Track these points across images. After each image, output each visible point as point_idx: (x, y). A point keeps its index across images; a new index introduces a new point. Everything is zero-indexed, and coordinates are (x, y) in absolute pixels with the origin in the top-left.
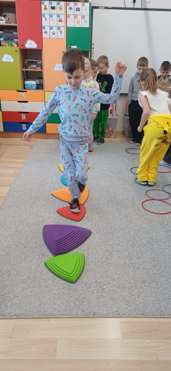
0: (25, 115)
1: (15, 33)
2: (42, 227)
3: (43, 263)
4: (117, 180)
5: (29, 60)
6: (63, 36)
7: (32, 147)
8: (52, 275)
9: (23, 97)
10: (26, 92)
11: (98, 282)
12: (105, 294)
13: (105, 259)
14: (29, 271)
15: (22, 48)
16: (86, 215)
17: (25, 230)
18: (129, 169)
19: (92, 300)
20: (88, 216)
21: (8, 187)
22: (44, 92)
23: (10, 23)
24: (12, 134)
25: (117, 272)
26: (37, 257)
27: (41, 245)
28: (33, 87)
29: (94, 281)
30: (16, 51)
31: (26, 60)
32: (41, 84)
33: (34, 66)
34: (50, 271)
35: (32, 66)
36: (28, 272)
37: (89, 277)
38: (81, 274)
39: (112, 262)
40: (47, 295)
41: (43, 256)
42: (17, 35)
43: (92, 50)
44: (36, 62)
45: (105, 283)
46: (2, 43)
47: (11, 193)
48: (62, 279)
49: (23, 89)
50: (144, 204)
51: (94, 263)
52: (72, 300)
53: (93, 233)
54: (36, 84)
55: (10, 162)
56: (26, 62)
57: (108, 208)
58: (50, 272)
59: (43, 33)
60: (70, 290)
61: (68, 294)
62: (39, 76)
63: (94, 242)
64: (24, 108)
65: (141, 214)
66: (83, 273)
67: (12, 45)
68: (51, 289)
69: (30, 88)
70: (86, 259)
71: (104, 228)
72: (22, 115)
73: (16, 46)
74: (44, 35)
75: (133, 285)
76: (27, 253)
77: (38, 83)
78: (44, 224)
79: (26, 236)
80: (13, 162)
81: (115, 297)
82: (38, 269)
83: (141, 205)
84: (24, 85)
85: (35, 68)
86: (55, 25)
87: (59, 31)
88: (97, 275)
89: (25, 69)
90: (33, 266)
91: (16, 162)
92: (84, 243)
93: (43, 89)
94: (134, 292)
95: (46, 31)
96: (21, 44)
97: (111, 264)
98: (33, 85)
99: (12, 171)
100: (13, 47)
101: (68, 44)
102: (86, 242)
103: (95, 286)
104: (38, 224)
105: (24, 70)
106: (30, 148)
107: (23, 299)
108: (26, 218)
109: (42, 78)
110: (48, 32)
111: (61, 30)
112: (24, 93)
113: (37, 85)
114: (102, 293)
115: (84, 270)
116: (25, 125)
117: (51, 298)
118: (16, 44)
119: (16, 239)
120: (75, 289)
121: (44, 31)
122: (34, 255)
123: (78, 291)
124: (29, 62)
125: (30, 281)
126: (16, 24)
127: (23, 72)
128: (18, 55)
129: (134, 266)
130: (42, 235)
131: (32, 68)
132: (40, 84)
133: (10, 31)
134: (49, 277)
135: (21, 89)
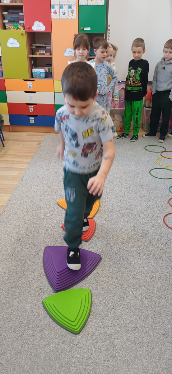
0: (32, 107)
1: (21, 14)
2: (43, 248)
3: (41, 302)
4: (133, 186)
5: (37, 45)
6: (75, 16)
7: (39, 143)
8: (51, 320)
9: (30, 87)
10: (34, 81)
11: (108, 333)
12: (117, 354)
13: (117, 298)
14: (22, 314)
15: (28, 31)
16: (96, 233)
17: (23, 252)
18: (148, 172)
19: (99, 362)
20: (99, 235)
21: (9, 193)
22: (53, 80)
23: (16, 2)
24: (19, 128)
25: (132, 319)
26: (33, 292)
27: (40, 274)
28: (42, 75)
29: (102, 332)
30: (22, 34)
31: (34, 45)
32: (51, 71)
33: (42, 51)
34: (48, 314)
35: (41, 52)
36: (21, 316)
37: (97, 325)
38: (87, 320)
39: (126, 304)
40: (43, 352)
41: (41, 291)
42: (23, 16)
43: (108, 32)
44: (45, 47)
45: (117, 335)
46: (6, 25)
47: (11, 201)
48: (62, 327)
49: (31, 78)
50: (165, 218)
51: (104, 305)
52: (73, 362)
53: (103, 259)
54: (44, 71)
55: (14, 161)
56: (34, 47)
57: (122, 223)
58: (49, 317)
59: (52, 14)
60: (71, 345)
61: (68, 352)
62: (47, 63)
63: (105, 272)
64: (31, 99)
65: (162, 232)
66: (89, 320)
67: (17, 28)
68: (48, 343)
69: (38, 76)
70: (94, 297)
71: (117, 251)
72: (29, 107)
73: (22, 29)
74: (53, 16)
75: (152, 339)
76: (21, 286)
77: (47, 71)
78: (45, 245)
79: (23, 262)
80: (17, 161)
81: (129, 359)
82: (34, 311)
83: (163, 220)
84: (32, 73)
85: (43, 54)
86: (65, 4)
87: (70, 10)
88: (107, 323)
89: (33, 54)
90: (28, 305)
91: (21, 162)
92: (92, 273)
93: (52, 77)
94: (154, 352)
95: (56, 10)
96: (28, 27)
97: (125, 306)
98: (41, 73)
99: (15, 173)
100: (19, 30)
101: (81, 25)
102: (94, 272)
103: (104, 339)
104: (38, 244)
105: (32, 56)
106: (38, 144)
107: (12, 357)
108: (25, 235)
109: (51, 65)
110: (58, 12)
111: (72, 9)
112: (31, 83)
113: (46, 73)
114: (112, 352)
115: (91, 314)
116: (33, 118)
117: (46, 358)
118: (23, 27)
119: (10, 265)
120: (77, 345)
121: (53, 10)
122: (30, 290)
123: (82, 348)
124: (37, 47)
125: (22, 329)
126: (22, 3)
127: (30, 58)
128: (24, 39)
129: (154, 309)
130: (42, 260)
131: (40, 54)
132: (49, 71)
133: (16, 12)
134: (46, 324)
135: (28, 78)
